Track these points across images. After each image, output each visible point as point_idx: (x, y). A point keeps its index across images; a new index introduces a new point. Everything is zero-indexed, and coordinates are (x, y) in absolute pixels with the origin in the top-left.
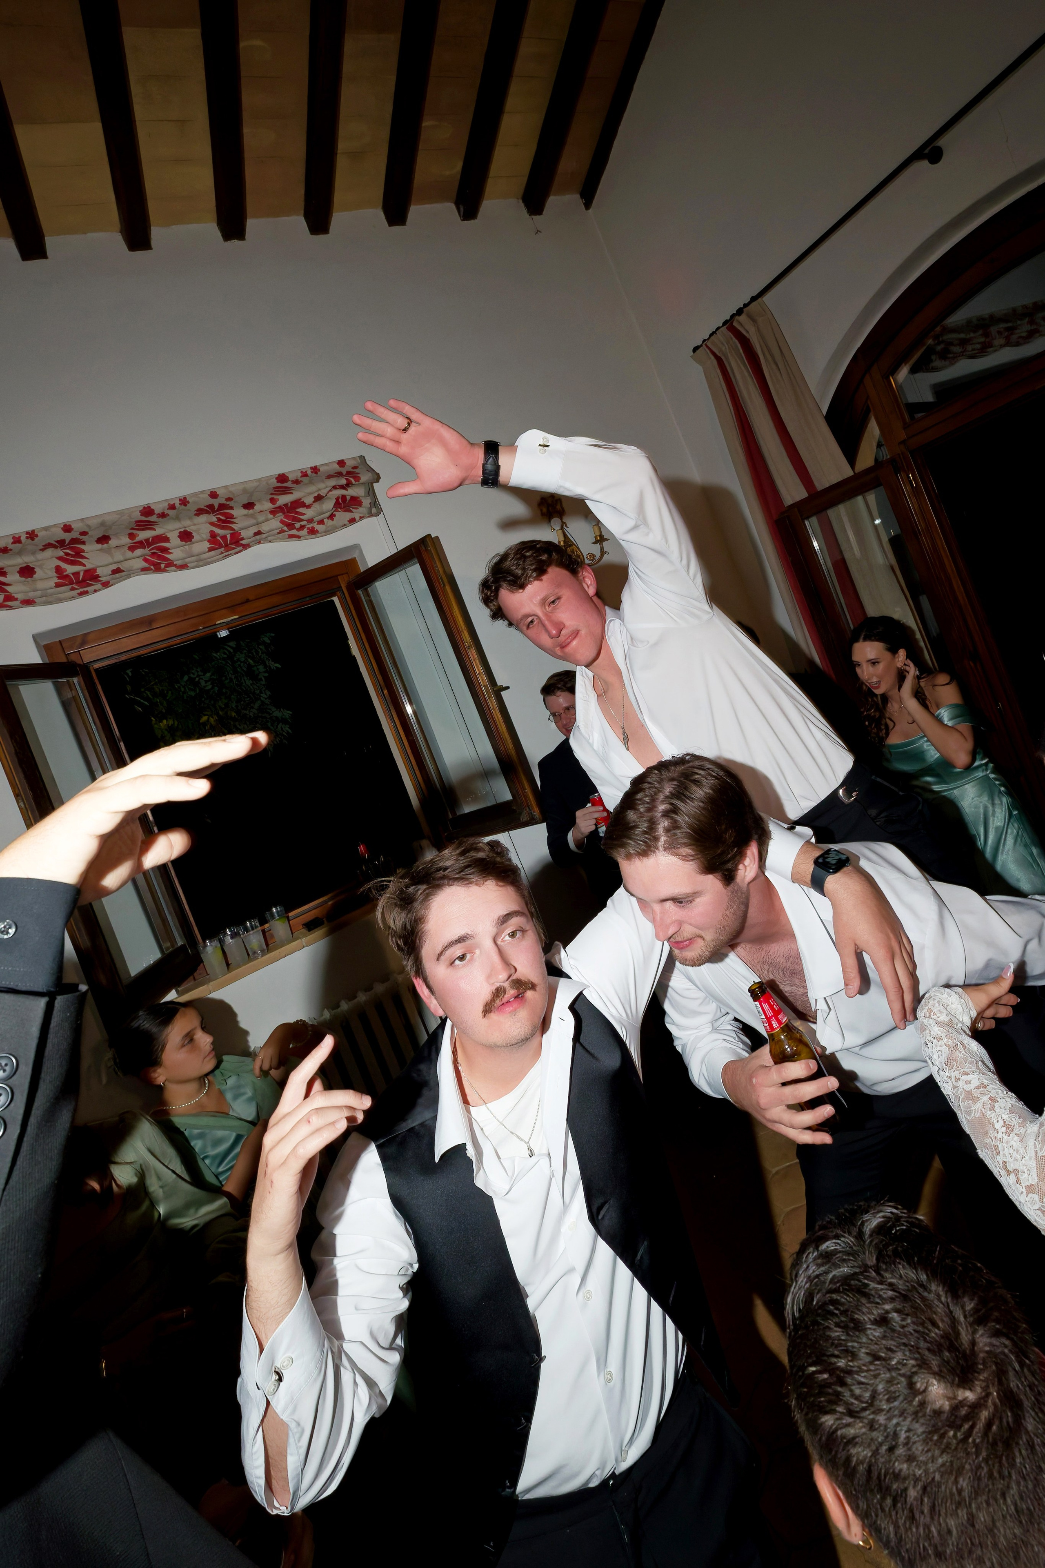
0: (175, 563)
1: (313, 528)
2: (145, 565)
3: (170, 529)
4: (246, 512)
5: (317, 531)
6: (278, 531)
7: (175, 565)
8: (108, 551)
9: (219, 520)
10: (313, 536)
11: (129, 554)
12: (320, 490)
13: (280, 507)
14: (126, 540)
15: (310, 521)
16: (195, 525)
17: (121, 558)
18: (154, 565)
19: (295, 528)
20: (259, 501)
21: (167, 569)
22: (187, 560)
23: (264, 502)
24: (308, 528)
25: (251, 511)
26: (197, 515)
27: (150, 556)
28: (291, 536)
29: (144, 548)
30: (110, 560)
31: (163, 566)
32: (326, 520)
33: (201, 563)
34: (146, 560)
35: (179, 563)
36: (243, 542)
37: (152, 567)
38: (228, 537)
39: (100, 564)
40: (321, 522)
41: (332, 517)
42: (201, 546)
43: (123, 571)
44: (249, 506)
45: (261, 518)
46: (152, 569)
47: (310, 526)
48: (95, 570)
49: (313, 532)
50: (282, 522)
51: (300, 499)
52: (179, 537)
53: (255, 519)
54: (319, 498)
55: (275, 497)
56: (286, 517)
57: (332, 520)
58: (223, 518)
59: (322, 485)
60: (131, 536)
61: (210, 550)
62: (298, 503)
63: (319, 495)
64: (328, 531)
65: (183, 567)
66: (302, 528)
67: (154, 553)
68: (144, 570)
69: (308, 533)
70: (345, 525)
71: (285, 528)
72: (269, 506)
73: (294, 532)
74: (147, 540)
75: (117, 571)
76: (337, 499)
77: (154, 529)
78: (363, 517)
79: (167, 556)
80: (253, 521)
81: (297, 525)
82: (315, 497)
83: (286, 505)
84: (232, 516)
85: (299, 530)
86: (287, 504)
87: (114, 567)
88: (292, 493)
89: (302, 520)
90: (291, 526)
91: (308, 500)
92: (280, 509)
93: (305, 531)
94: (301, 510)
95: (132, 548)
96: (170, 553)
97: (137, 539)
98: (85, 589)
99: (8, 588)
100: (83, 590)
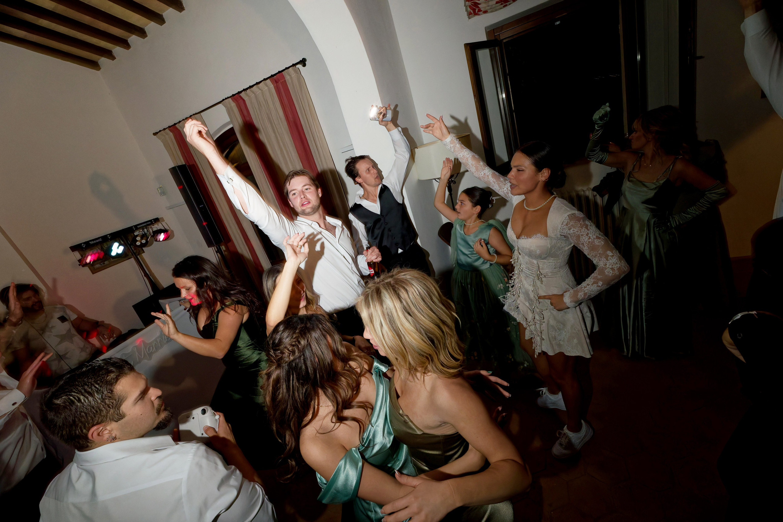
98: (506, 4)
99: (479, 6)
100: (505, 4)
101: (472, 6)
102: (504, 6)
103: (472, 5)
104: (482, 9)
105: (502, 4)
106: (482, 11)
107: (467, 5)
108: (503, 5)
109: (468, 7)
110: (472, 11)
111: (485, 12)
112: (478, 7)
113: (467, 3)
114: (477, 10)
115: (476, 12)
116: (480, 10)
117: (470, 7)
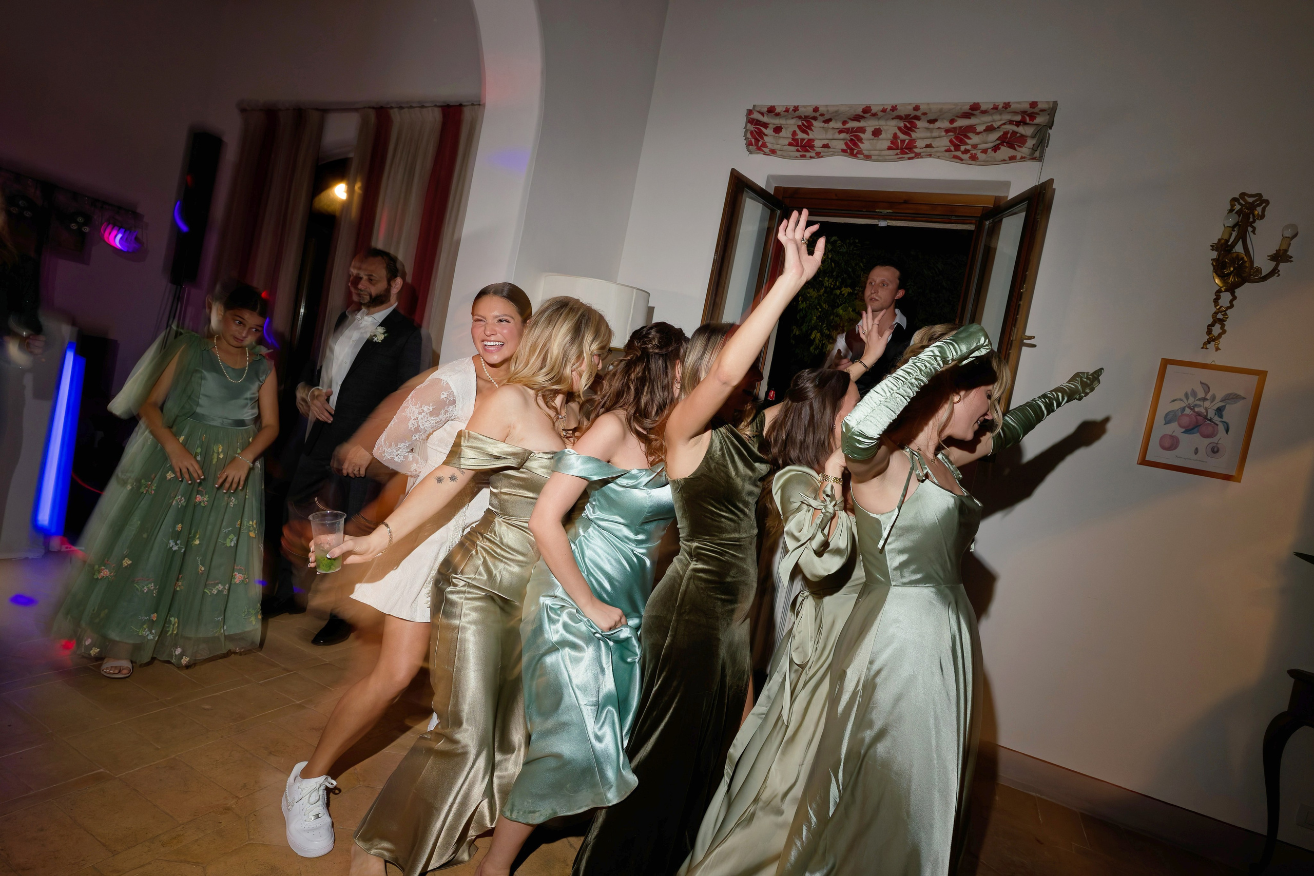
0: (864, 152)
1: (975, 154)
2: (844, 147)
3: (869, 125)
4: (927, 125)
5: (978, 158)
6: (946, 148)
7: (863, 154)
8: (826, 129)
9: (905, 126)
10: (973, 162)
11: (837, 136)
12: (994, 121)
13: (955, 128)
14: (839, 125)
15: (975, 146)
16: (887, 125)
17: (831, 137)
18: (850, 149)
19: (959, 150)
20: (943, 119)
21: (858, 155)
22: (873, 152)
23: (945, 121)
24: (971, 154)
25: (931, 126)
26: (893, 119)
27: (849, 140)
28: (955, 157)
29: (847, 133)
30: (824, 137)
31: (855, 151)
32: (990, 150)
33: (880, 158)
34: (846, 144)
35: (866, 153)
36: (916, 150)
37: (849, 150)
38: (907, 141)
39: (817, 137)
40: (985, 151)
41: (996, 149)
42: (884, 142)
43: (829, 147)
44: (932, 121)
45: (935, 134)
46: (848, 153)
47: (973, 152)
48: (813, 140)
49: (974, 158)
50: (951, 141)
51: (975, 125)
52: (872, 132)
53: (931, 132)
54: (990, 129)
55: (956, 118)
56: (956, 138)
57: (995, 152)
58: (908, 125)
59: (997, 117)
60: (844, 123)
61: (890, 148)
62: (972, 129)
63: (992, 125)
64: (987, 161)
65: (868, 157)
66: (966, 151)
67: (852, 139)
68: (843, 151)
69: (970, 158)
70: (1004, 160)
71: (952, 148)
72: (946, 125)
73: (959, 154)
74: (853, 128)
75: (826, 146)
76: (1006, 133)
77: (859, 121)
78: (1024, 158)
79: (859, 144)
80: (929, 135)
81: (963, 148)
82: (987, 127)
83: (960, 127)
84: (915, 126)
85: (964, 153)
86: (962, 127)
87: (826, 142)
88: (970, 118)
89: (967, 144)
90: (957, 148)
91: (980, 128)
92: (953, 130)
93: (969, 155)
94: (970, 135)
95: (841, 132)
96: (863, 143)
97: (847, 126)
98: (805, 153)
99: (765, 138)
100: (803, 153)
101: (755, 133)
102: (803, 156)
103: (755, 131)
104: (768, 144)
105: (798, 151)
106: (767, 147)
107: (747, 128)
108: (801, 153)
109: (749, 131)
110: (753, 141)
111: (773, 152)
112: (762, 138)
113: (749, 125)
114: (760, 143)
115: (759, 145)
116: (764, 145)
117: (752, 133)
